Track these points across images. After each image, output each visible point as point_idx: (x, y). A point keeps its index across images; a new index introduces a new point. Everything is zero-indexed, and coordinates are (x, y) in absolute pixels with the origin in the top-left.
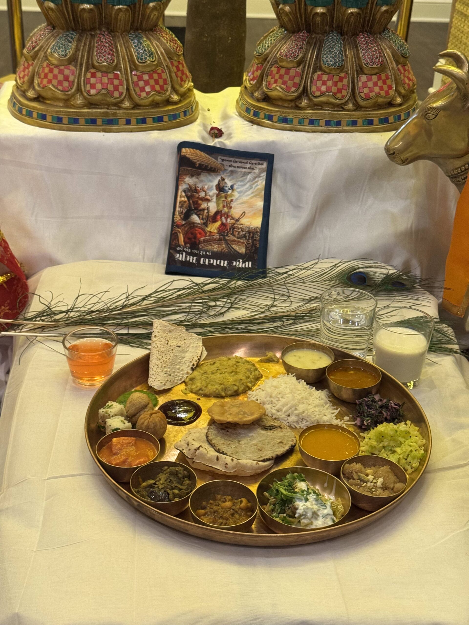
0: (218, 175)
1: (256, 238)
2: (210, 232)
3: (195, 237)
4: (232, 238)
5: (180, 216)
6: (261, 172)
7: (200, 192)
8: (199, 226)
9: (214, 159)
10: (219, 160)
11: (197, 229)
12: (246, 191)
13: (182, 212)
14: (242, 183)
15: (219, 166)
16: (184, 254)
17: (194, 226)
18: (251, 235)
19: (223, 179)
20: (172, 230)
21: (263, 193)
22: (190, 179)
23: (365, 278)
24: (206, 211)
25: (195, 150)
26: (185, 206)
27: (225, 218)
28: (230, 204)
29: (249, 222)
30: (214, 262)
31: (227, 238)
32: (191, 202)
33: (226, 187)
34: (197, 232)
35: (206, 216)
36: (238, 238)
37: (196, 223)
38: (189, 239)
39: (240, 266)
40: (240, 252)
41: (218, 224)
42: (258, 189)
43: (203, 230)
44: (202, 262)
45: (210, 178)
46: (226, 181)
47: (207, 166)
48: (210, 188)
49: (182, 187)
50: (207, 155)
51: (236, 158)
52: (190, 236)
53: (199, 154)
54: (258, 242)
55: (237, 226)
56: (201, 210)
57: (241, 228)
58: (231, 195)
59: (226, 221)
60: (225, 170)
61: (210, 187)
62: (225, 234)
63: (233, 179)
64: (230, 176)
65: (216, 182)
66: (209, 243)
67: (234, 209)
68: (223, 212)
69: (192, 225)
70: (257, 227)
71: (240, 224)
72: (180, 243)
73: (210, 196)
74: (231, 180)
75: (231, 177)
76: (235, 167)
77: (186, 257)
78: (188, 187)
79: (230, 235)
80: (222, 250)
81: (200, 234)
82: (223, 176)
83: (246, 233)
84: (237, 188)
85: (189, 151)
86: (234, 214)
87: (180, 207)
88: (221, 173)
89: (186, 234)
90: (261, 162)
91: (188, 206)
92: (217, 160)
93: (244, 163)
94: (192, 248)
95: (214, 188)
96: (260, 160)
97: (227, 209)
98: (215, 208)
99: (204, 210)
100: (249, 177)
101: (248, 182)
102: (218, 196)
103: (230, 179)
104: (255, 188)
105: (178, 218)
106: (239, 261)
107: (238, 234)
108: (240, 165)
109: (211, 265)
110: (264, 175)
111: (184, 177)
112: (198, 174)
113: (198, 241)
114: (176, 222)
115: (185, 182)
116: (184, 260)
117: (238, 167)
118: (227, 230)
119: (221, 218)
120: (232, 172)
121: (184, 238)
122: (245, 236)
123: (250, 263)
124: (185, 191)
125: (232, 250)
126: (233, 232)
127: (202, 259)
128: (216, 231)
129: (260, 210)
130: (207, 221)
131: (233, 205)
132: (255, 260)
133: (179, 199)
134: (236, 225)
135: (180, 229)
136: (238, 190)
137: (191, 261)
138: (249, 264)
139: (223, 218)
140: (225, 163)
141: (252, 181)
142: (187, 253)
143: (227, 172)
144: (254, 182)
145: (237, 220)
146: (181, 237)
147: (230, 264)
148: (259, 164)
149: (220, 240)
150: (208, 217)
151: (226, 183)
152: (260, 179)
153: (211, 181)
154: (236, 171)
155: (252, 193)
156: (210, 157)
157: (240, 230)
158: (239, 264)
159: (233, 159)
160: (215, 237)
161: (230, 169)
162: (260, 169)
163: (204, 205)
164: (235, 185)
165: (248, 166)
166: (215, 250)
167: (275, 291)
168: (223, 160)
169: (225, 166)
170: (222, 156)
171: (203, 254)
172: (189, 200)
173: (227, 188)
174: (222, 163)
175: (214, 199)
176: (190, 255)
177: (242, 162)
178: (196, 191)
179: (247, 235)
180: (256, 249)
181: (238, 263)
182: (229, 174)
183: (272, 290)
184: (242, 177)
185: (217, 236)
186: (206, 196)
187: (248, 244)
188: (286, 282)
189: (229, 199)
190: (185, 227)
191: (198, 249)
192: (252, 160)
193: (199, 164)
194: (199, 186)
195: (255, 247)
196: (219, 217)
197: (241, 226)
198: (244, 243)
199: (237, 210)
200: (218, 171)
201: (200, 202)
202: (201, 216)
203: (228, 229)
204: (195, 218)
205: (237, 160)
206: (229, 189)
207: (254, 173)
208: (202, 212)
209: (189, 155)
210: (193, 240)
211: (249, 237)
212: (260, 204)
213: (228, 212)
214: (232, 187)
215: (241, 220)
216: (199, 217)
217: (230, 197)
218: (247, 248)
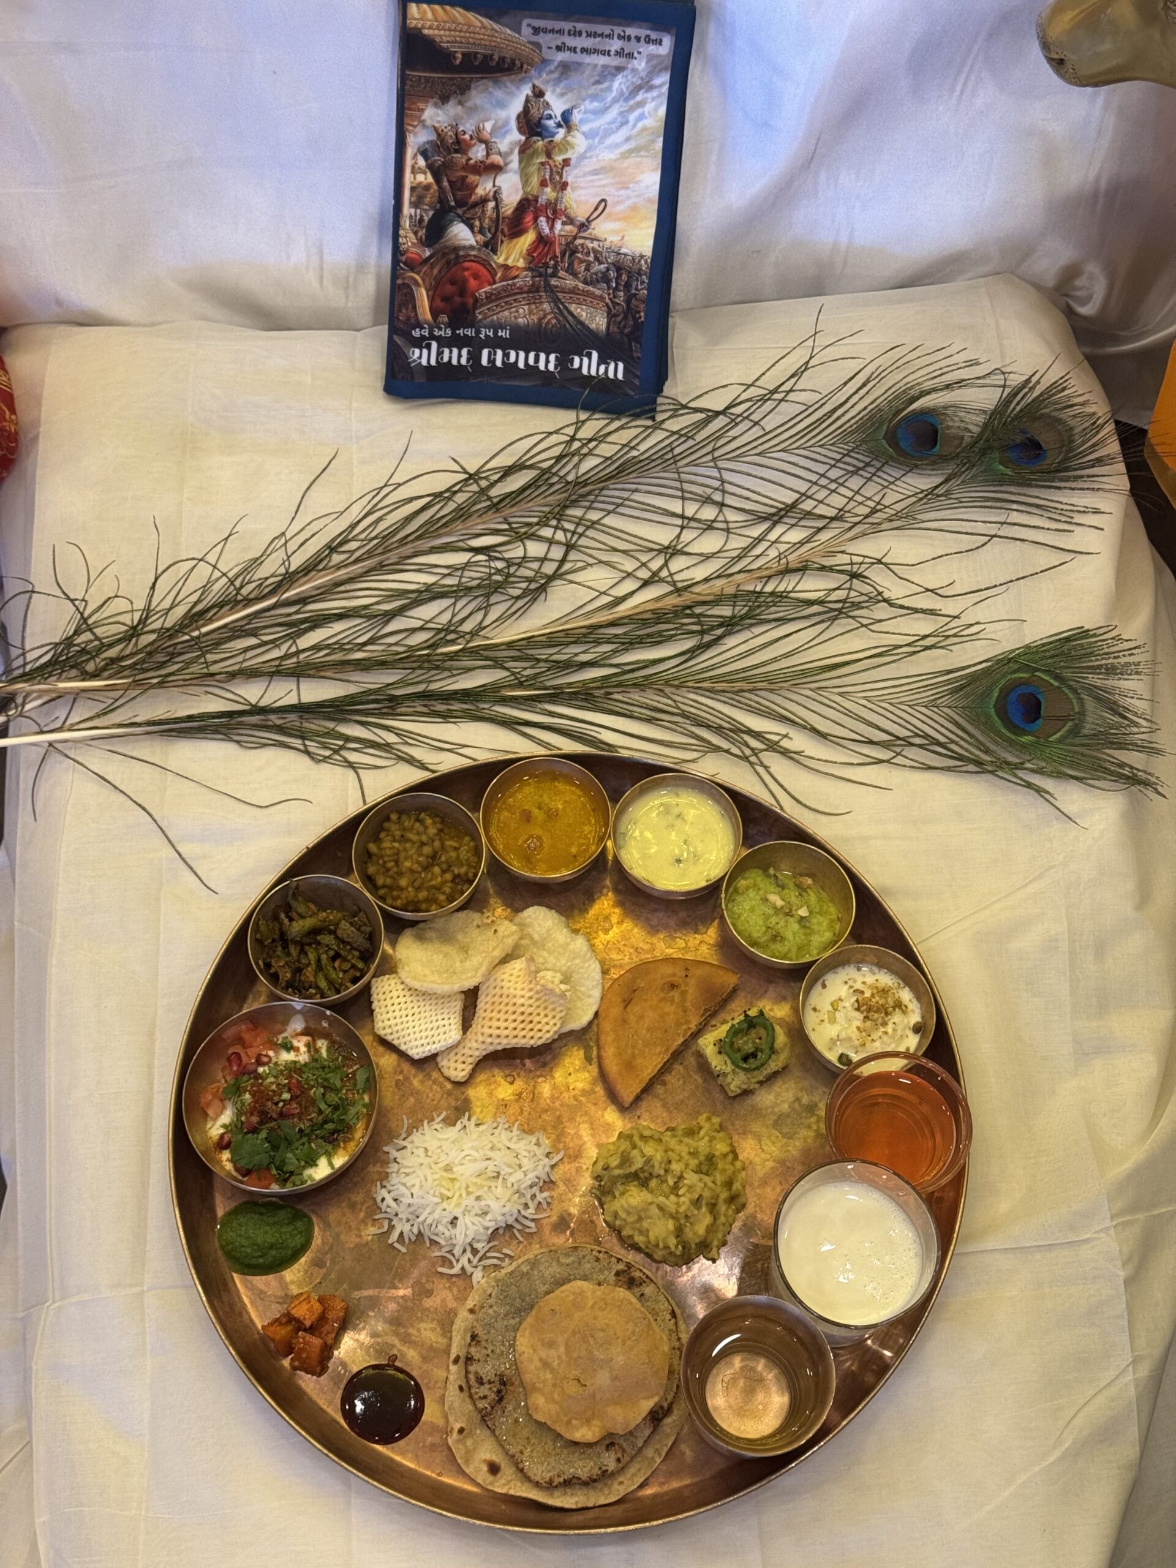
0: (522, 81)
1: (636, 289)
2: (506, 267)
3: (463, 291)
4: (570, 282)
5: (416, 233)
6: (652, 73)
7: (470, 146)
8: (473, 253)
9: (509, 31)
10: (526, 31)
11: (467, 264)
12: (608, 133)
13: (421, 220)
14: (596, 104)
15: (526, 50)
16: (434, 345)
17: (458, 257)
18: (624, 277)
19: (539, 94)
20: (395, 274)
21: (659, 144)
22: (440, 112)
23: (936, 432)
24: (491, 205)
25: (448, 8)
26: (427, 200)
27: (548, 218)
28: (561, 177)
29: (617, 232)
30: (520, 358)
31: (554, 282)
32: (446, 184)
33: (550, 117)
34: (466, 273)
35: (491, 219)
36: (585, 282)
37: (464, 247)
38: (446, 299)
39: (593, 373)
40: (593, 326)
41: (529, 238)
42: (645, 129)
43: (486, 264)
44: (484, 361)
45: (499, 94)
46: (548, 97)
47: (487, 58)
48: (500, 129)
49: (417, 139)
50: (486, 21)
51: (577, 21)
52: (449, 289)
53: (461, 20)
54: (642, 306)
55: (582, 245)
56: (475, 205)
57: (595, 251)
58: (566, 145)
59: (552, 228)
60: (544, 62)
61: (500, 123)
62: (550, 271)
63: (569, 89)
64: (558, 80)
65: (517, 106)
66: (502, 302)
67: (573, 189)
68: (542, 200)
69: (453, 256)
70: (642, 257)
71: (592, 240)
72: (420, 317)
73: (500, 154)
74: (562, 95)
75: (562, 85)
76: (573, 50)
77: (440, 353)
78: (434, 137)
79: (562, 273)
80: (540, 320)
81: (476, 276)
82: (537, 83)
83: (608, 269)
84: (581, 121)
85: (430, 15)
86: (574, 205)
87: (415, 205)
88: (533, 72)
89: (438, 284)
90: (654, 35)
92: (519, 33)
93: (602, 35)
94: (453, 325)
95: (513, 124)
96: (653, 29)
97: (554, 189)
98: (517, 190)
99: (484, 201)
100: (619, 83)
101: (615, 101)
102: (525, 149)
103: (558, 90)
104: (634, 126)
105: (409, 239)
106: (589, 356)
107: (587, 269)
108: (588, 43)
109: (510, 368)
110: (663, 80)
111: (421, 106)
112: (463, 90)
113: (471, 301)
114: (406, 252)
115: (423, 123)
116: (433, 362)
117: (584, 50)
118: (555, 257)
119: (536, 219)
120: (566, 69)
121: (432, 300)
122: (605, 278)
123: (621, 366)
124: (424, 153)
125: (570, 318)
126: (571, 264)
127: (485, 352)
128: (521, 263)
129: (649, 200)
130: (494, 235)
131: (569, 176)
132: (632, 357)
133: (408, 179)
134: (579, 241)
135: (418, 273)
136: (585, 128)
137: (454, 362)
138: (616, 370)
139: (542, 221)
140: (542, 39)
141: (626, 100)
142: (443, 343)
143: (552, 67)
144: (632, 102)
145: (583, 226)
146: (423, 297)
147: (564, 362)
148: (648, 40)
149: (534, 289)
150: (497, 221)
151: (547, 105)
152: (649, 95)
153: (502, 105)
154: (580, 64)
155: (628, 139)
156: (496, 26)
157: (591, 258)
158: (589, 365)
159: (567, 26)
160: (519, 282)
161: (561, 57)
162: (651, 57)
163: (484, 187)
164: (575, 111)
165: (616, 45)
166: (520, 320)
168: (536, 31)
169: (544, 49)
170: (531, 17)
171: (486, 336)
172: (438, 180)
173: (551, 123)
174: (535, 39)
176: (450, 347)
177: (595, 35)
178: (460, 145)
179: (612, 274)
180: (638, 326)
181: (586, 360)
182: (556, 75)
183: (678, 484)
184: (597, 82)
185: (525, 279)
186: (488, 155)
187: (615, 304)
188: (717, 454)
189: (559, 158)
190: (432, 267)
191: (472, 324)
192: (629, 25)
193: (463, 54)
194: (468, 127)
195: (635, 320)
196: (529, 218)
197: (595, 244)
198: (602, 298)
199: (581, 192)
200: (522, 66)
201: (472, 178)
202: (477, 223)
203: (558, 254)
204: (461, 234)
205: (580, 26)
206: (559, 125)
207: (634, 70)
208: (478, 210)
209: (430, 28)
210: (458, 299)
211: (617, 283)
212: (651, 180)
213: (556, 200)
214: (566, 117)
215: (593, 224)
216: (471, 227)
217: (561, 152)
218: (611, 316)
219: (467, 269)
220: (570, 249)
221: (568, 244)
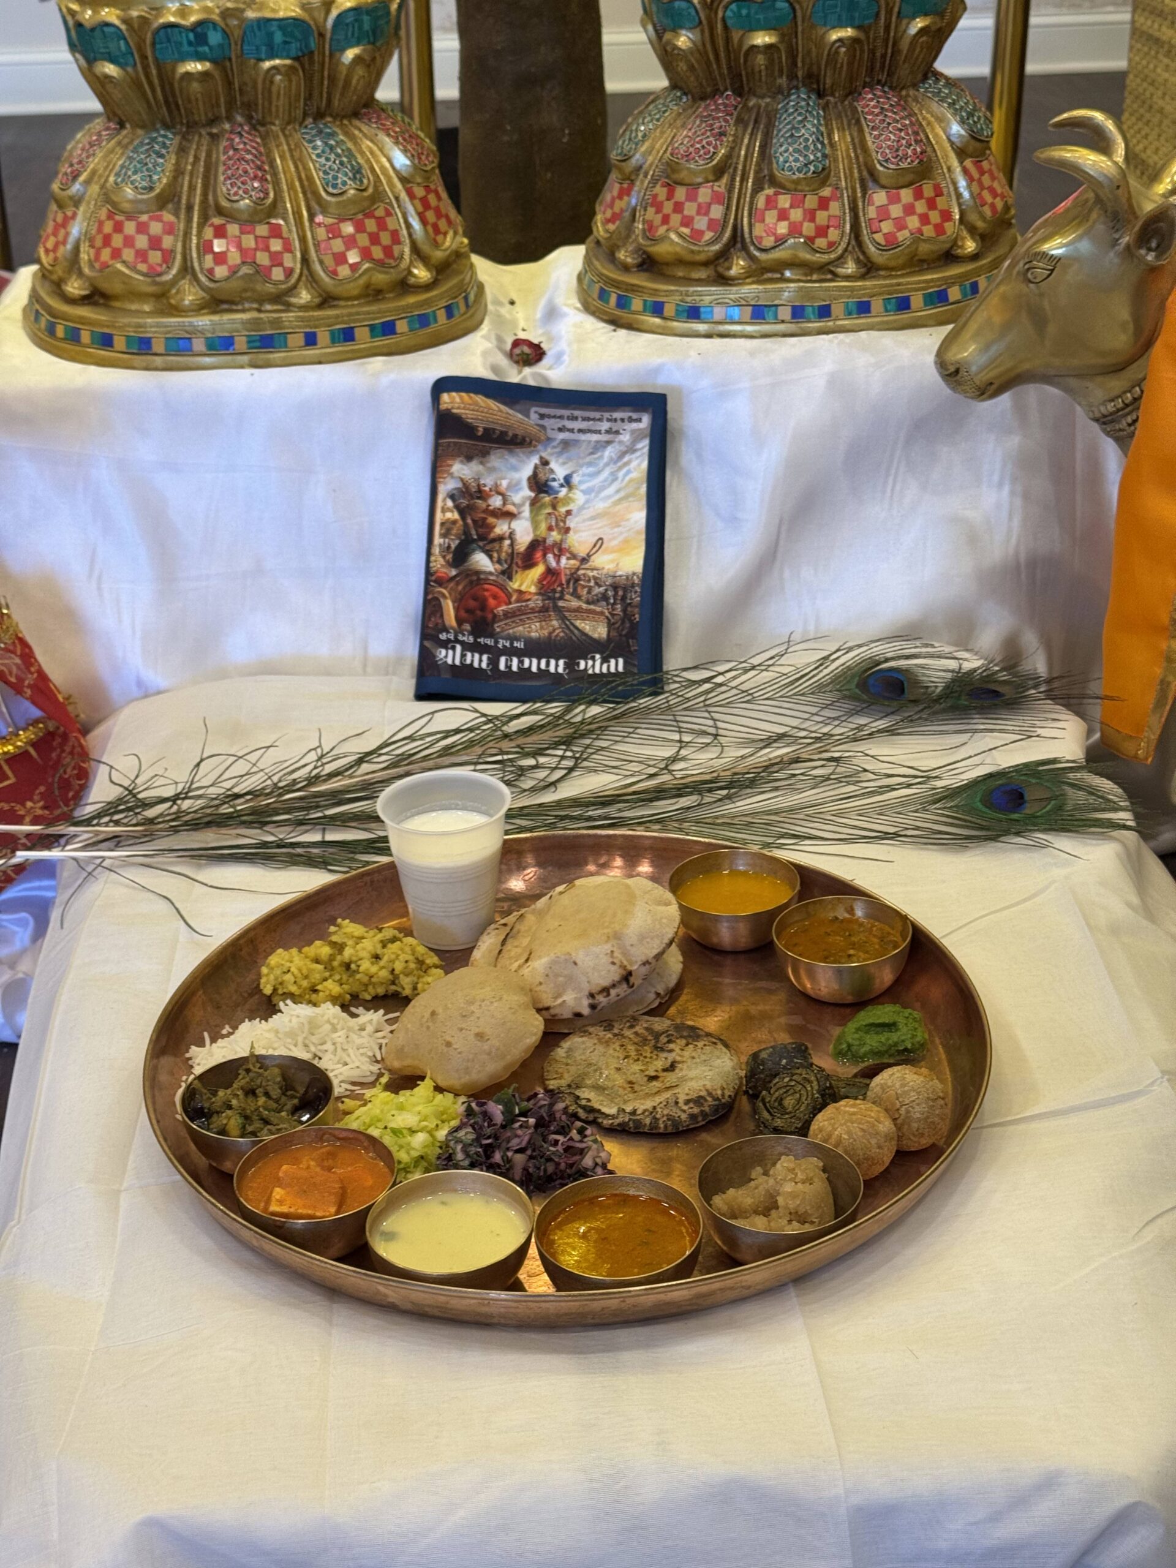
0: (531, 453)
1: (631, 599)
2: (520, 592)
3: (483, 606)
4: (575, 603)
5: (444, 557)
6: (635, 441)
7: (490, 496)
8: (492, 578)
9: (520, 416)
10: (534, 417)
11: (486, 586)
12: (602, 488)
13: (449, 547)
14: (591, 469)
15: (535, 430)
16: (459, 648)
17: (479, 579)
18: (620, 593)
19: (545, 463)
20: (426, 592)
21: (643, 489)
22: (465, 467)
23: (902, 683)
24: (507, 542)
25: (472, 395)
26: (454, 532)
27: (555, 555)
28: (564, 522)
29: (612, 561)
30: (533, 664)
31: (561, 603)
33: (554, 480)
34: (486, 593)
35: (507, 553)
36: (588, 602)
37: (485, 572)
38: (468, 611)
39: (597, 671)
40: (596, 636)
41: (538, 570)
42: (631, 481)
44: (502, 667)
45: (513, 461)
46: (553, 465)
47: (503, 434)
48: (514, 486)
49: (447, 486)
50: (502, 407)
51: (574, 409)
52: (472, 604)
53: (483, 404)
54: (636, 610)
55: (584, 575)
56: (494, 540)
57: (595, 578)
58: (567, 500)
59: (558, 562)
60: (549, 439)
61: (514, 482)
62: (557, 595)
63: (569, 459)
64: (560, 454)
65: (527, 471)
66: (517, 619)
67: (576, 532)
68: (549, 541)
69: (475, 578)
70: (634, 574)
71: (592, 570)
72: (447, 623)
73: (514, 504)
74: (564, 464)
75: (565, 456)
76: (572, 431)
77: (463, 656)
78: (460, 485)
80: (550, 633)
81: (495, 597)
82: (544, 455)
83: (606, 590)
84: (580, 482)
85: (458, 400)
86: (576, 544)
87: (444, 535)
88: (540, 447)
89: (461, 600)
90: (635, 416)
91: (461, 532)
92: (528, 416)
93: (593, 419)
94: (476, 632)
95: (525, 484)
96: (634, 411)
97: (559, 533)
98: (528, 534)
99: (501, 538)
100: (609, 452)
101: (607, 465)
102: (534, 503)
103: (561, 460)
104: (623, 480)
105: (439, 563)
106: (593, 658)
107: (589, 592)
108: (583, 425)
109: (525, 673)
110: (644, 445)
111: (450, 462)
112: (484, 454)
113: (490, 616)
114: (435, 572)
115: (451, 475)
116: (457, 662)
117: (580, 431)
118: (561, 585)
119: (544, 555)
120: (566, 445)
121: (457, 610)
122: (604, 597)
123: (621, 661)
124: (452, 497)
125: (576, 632)
127: (503, 660)
128: (533, 589)
129: (638, 532)
130: (510, 566)
131: (571, 522)
132: (631, 652)
133: (439, 517)
134: (581, 572)
135: (445, 588)
136: (583, 487)
137: (476, 665)
138: (617, 665)
139: (550, 557)
140: (546, 422)
141: (615, 463)
142: (466, 647)
143: (555, 444)
144: (620, 464)
145: (584, 560)
146: (449, 608)
147: (571, 666)
148: (631, 420)
149: (544, 610)
150: (512, 555)
151: (552, 471)
152: (634, 456)
153: (515, 469)
154: (577, 441)
155: (618, 491)
156: (511, 412)
157: (592, 583)
158: (595, 666)
159: (566, 413)
160: (531, 604)
161: (562, 436)
162: (633, 432)
163: (501, 528)
164: (575, 475)
165: (605, 426)
166: (533, 634)
167: (681, 724)
168: (542, 416)
169: (549, 431)
170: (537, 406)
171: (504, 646)
172: (463, 518)
173: (555, 484)
174: (541, 422)
175: (526, 511)
176: (473, 651)
177: (588, 419)
178: (481, 494)
179: (610, 593)
180: (634, 626)
181: (590, 663)
182: (558, 450)
183: (675, 724)
184: (592, 453)
185: (537, 602)
186: (504, 504)
187: (613, 615)
188: (708, 702)
189: (563, 510)
190: (458, 584)
191: (491, 635)
192: (615, 411)
193: (485, 429)
194: (488, 482)
195: (631, 621)
196: (538, 555)
197: (595, 573)
198: (602, 613)
199: (584, 534)
200: (531, 443)
201: (491, 520)
202: (495, 555)
203: (564, 582)
204: (481, 561)
205: (577, 413)
206: (562, 486)
207: (620, 442)
208: (496, 545)
209: (459, 408)
210: (479, 613)
211: (615, 599)
212: (639, 517)
213: (562, 541)
214: (568, 481)
215: (593, 558)
216: (491, 557)
217: (564, 505)
218: (610, 625)
219: (487, 590)
220: (575, 578)
221: (572, 574)
